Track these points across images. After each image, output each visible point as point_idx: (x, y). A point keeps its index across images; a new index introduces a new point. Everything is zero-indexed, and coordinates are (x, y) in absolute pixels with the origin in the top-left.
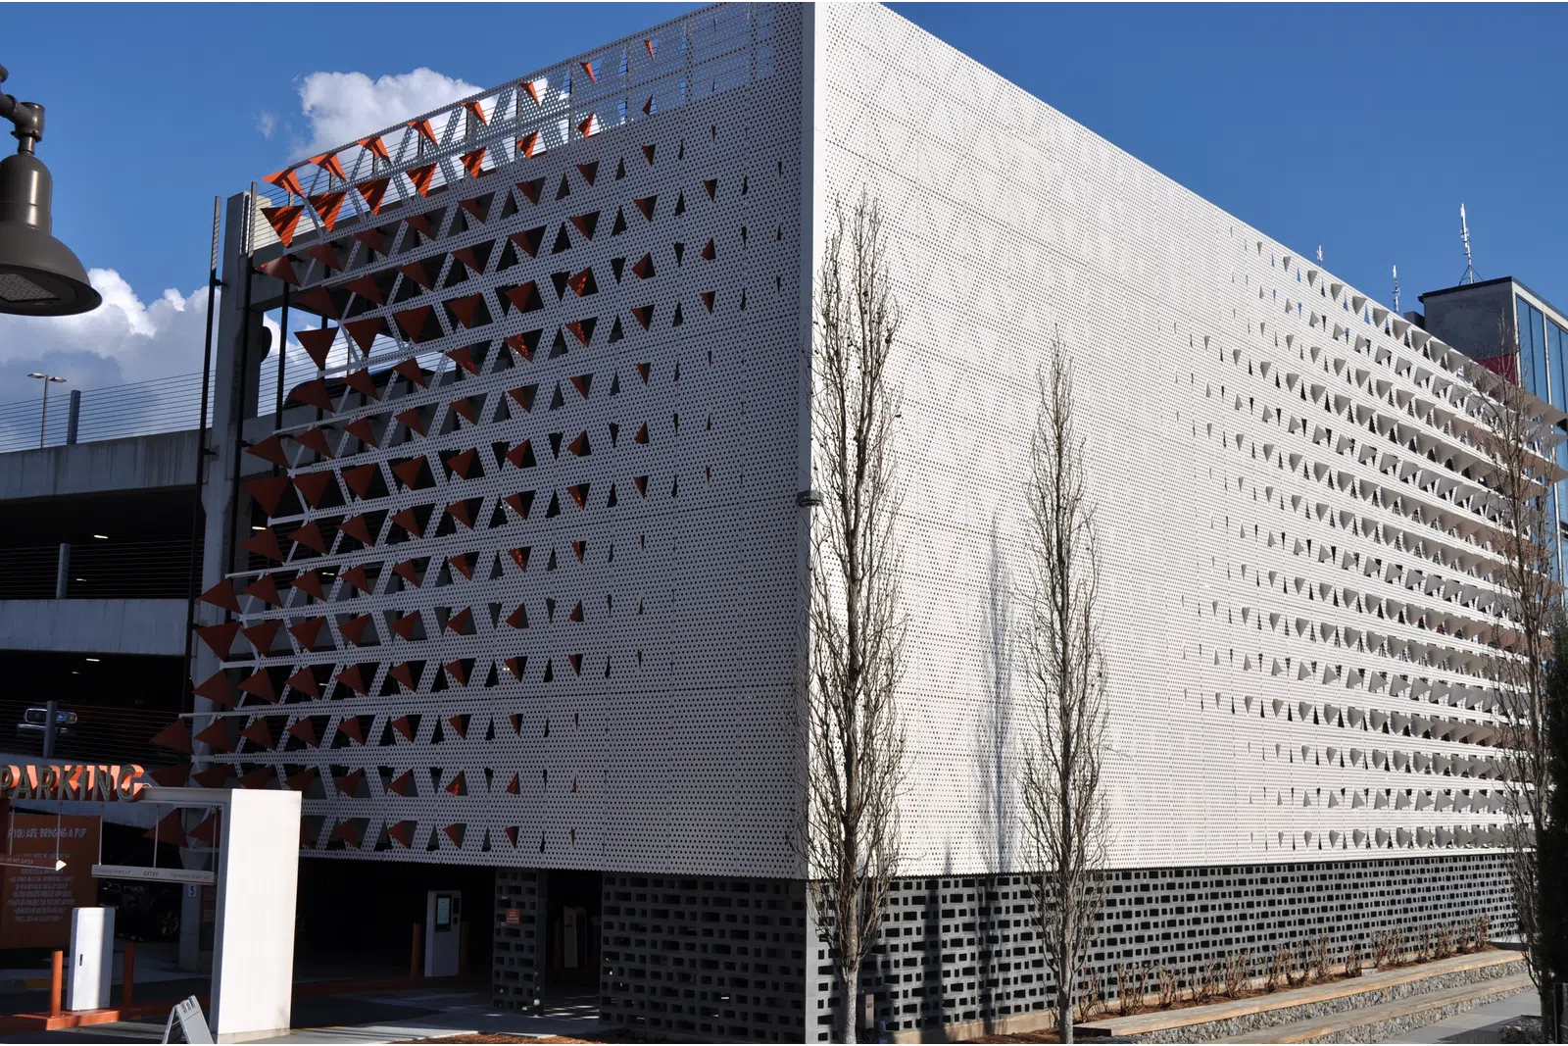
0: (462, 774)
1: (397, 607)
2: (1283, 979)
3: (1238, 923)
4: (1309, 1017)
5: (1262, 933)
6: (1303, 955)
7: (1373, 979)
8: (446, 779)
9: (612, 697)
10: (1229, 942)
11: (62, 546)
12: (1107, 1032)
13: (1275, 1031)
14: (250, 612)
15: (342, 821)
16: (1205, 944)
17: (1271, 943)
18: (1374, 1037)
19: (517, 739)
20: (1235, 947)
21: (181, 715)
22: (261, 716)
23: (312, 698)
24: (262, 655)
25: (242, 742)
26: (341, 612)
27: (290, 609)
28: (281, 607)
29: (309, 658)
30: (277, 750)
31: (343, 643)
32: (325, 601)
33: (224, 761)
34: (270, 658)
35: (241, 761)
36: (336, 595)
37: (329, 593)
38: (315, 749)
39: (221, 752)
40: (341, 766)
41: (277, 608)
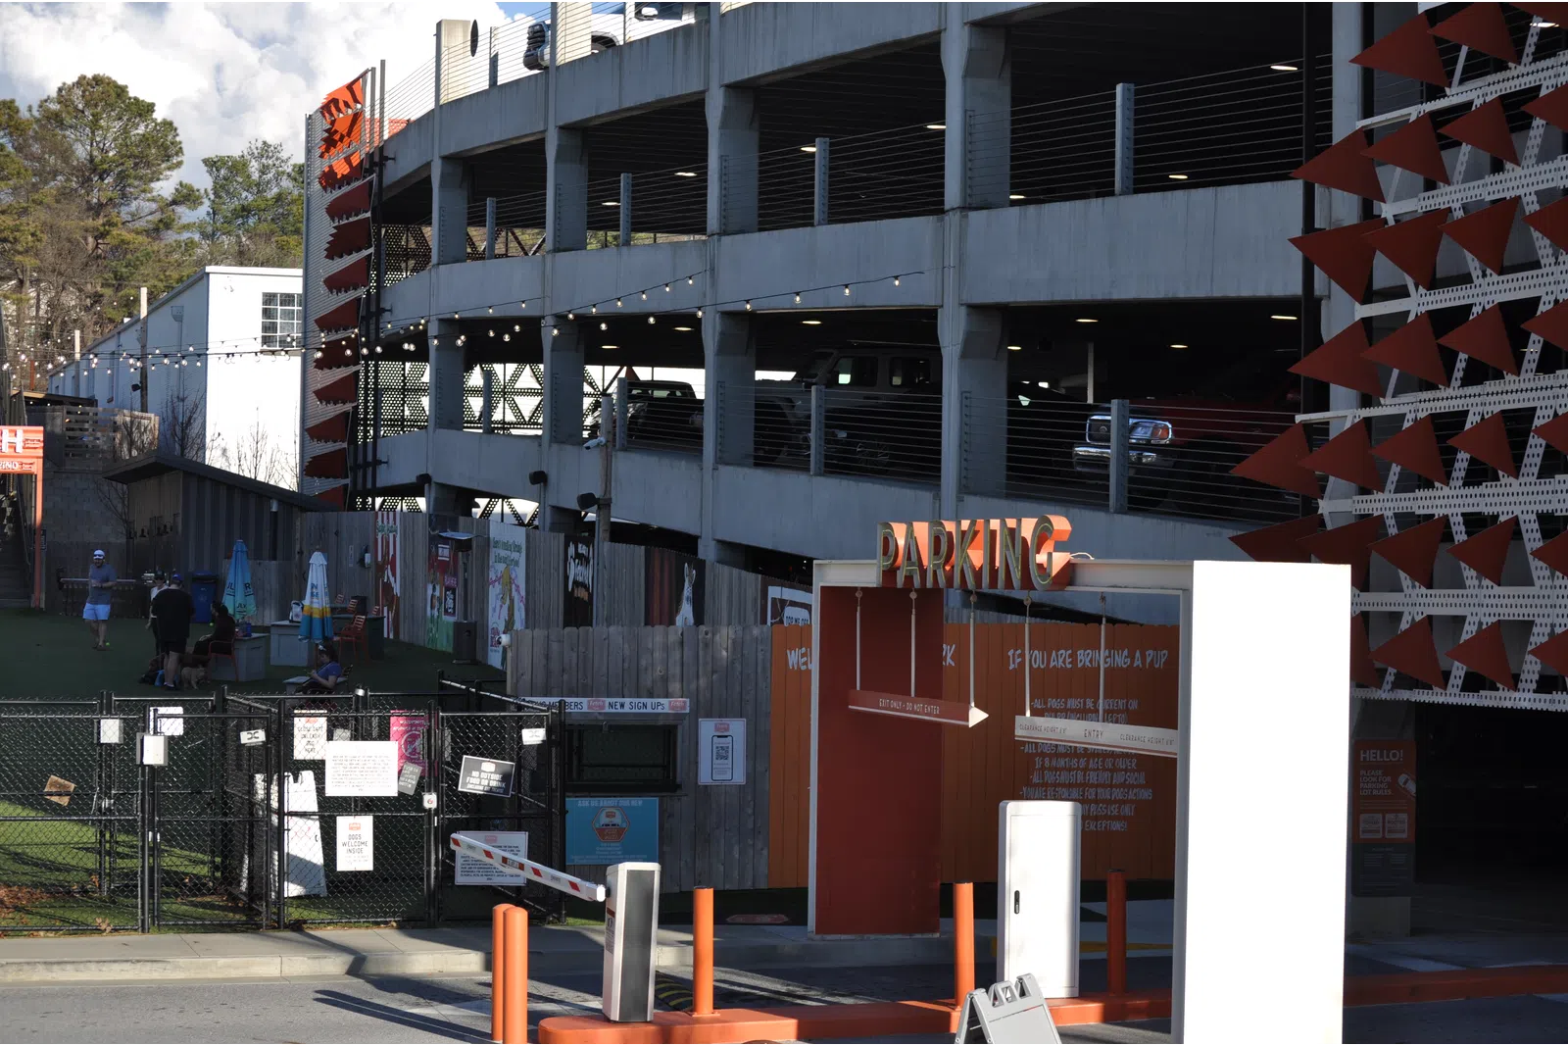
11: (1119, 88)
14: (1398, 198)
15: (1558, 630)
21: (1299, 418)
22: (1422, 415)
23: (1505, 373)
24: (1420, 287)
25: (1395, 469)
26: (1545, 186)
27: (1462, 187)
28: (1448, 182)
29: (1496, 287)
30: (1452, 483)
31: (1550, 251)
32: (1519, 165)
33: (1370, 512)
34: (1432, 292)
35: (1396, 511)
36: (1536, 151)
37: (1524, 146)
38: (1512, 480)
39: (1364, 491)
40: (1556, 514)
41: (1442, 184)
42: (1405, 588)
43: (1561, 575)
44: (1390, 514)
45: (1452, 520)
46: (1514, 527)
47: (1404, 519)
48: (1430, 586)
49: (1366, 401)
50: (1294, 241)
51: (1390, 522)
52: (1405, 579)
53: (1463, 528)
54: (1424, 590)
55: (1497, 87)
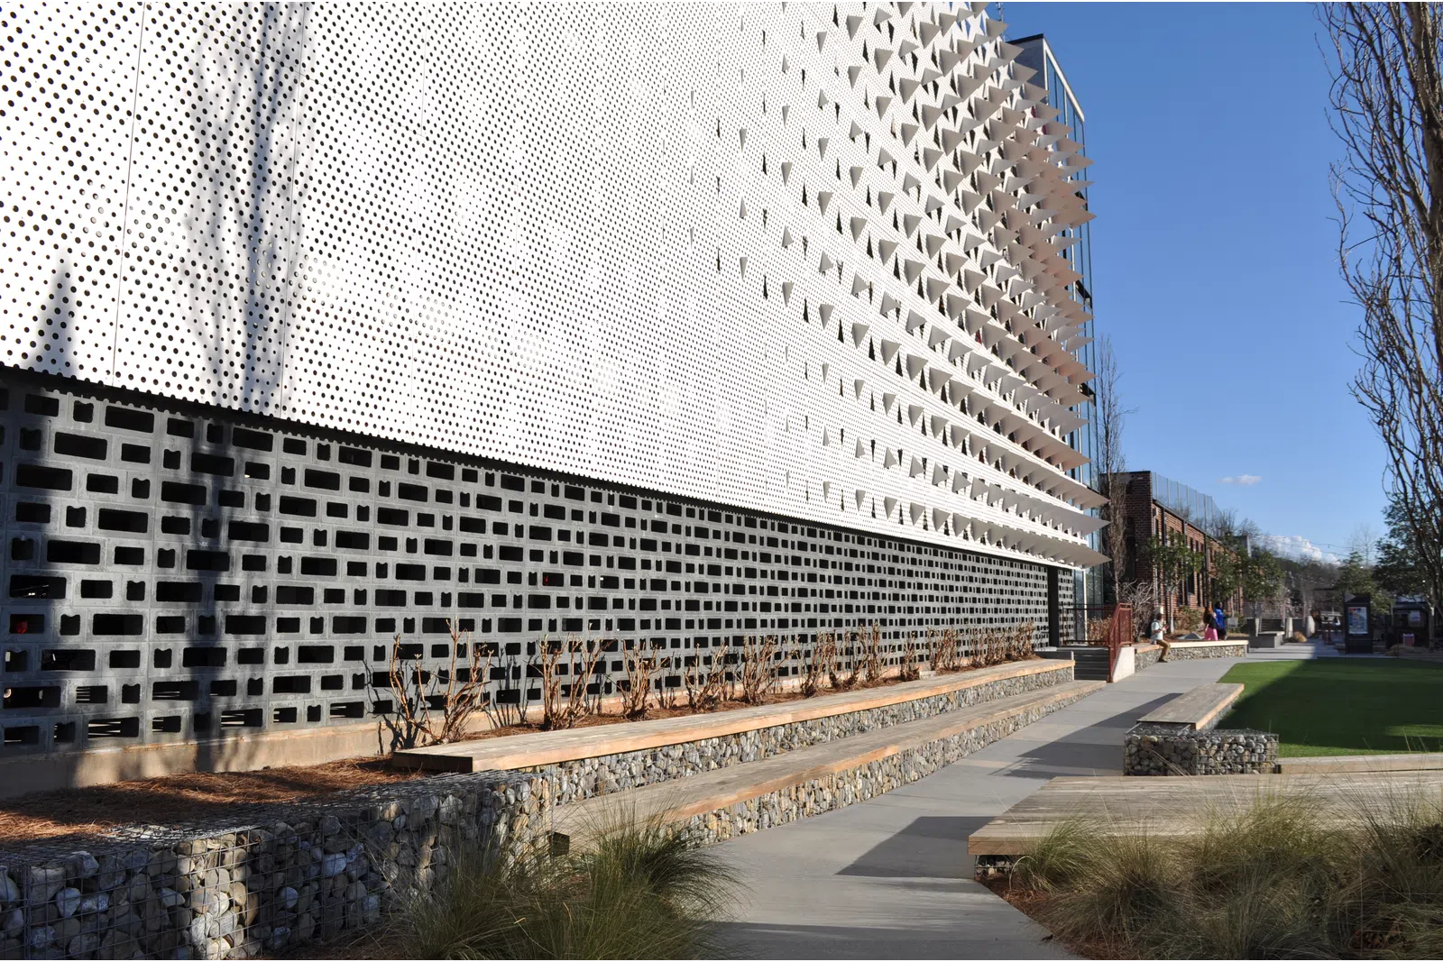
2: (824, 680)
3: (765, 598)
4: (862, 730)
5: (799, 616)
6: (849, 652)
7: (931, 683)
10: (751, 624)
12: (464, 764)
13: (817, 752)
16: (714, 624)
17: (810, 632)
18: (948, 756)
20: (759, 632)
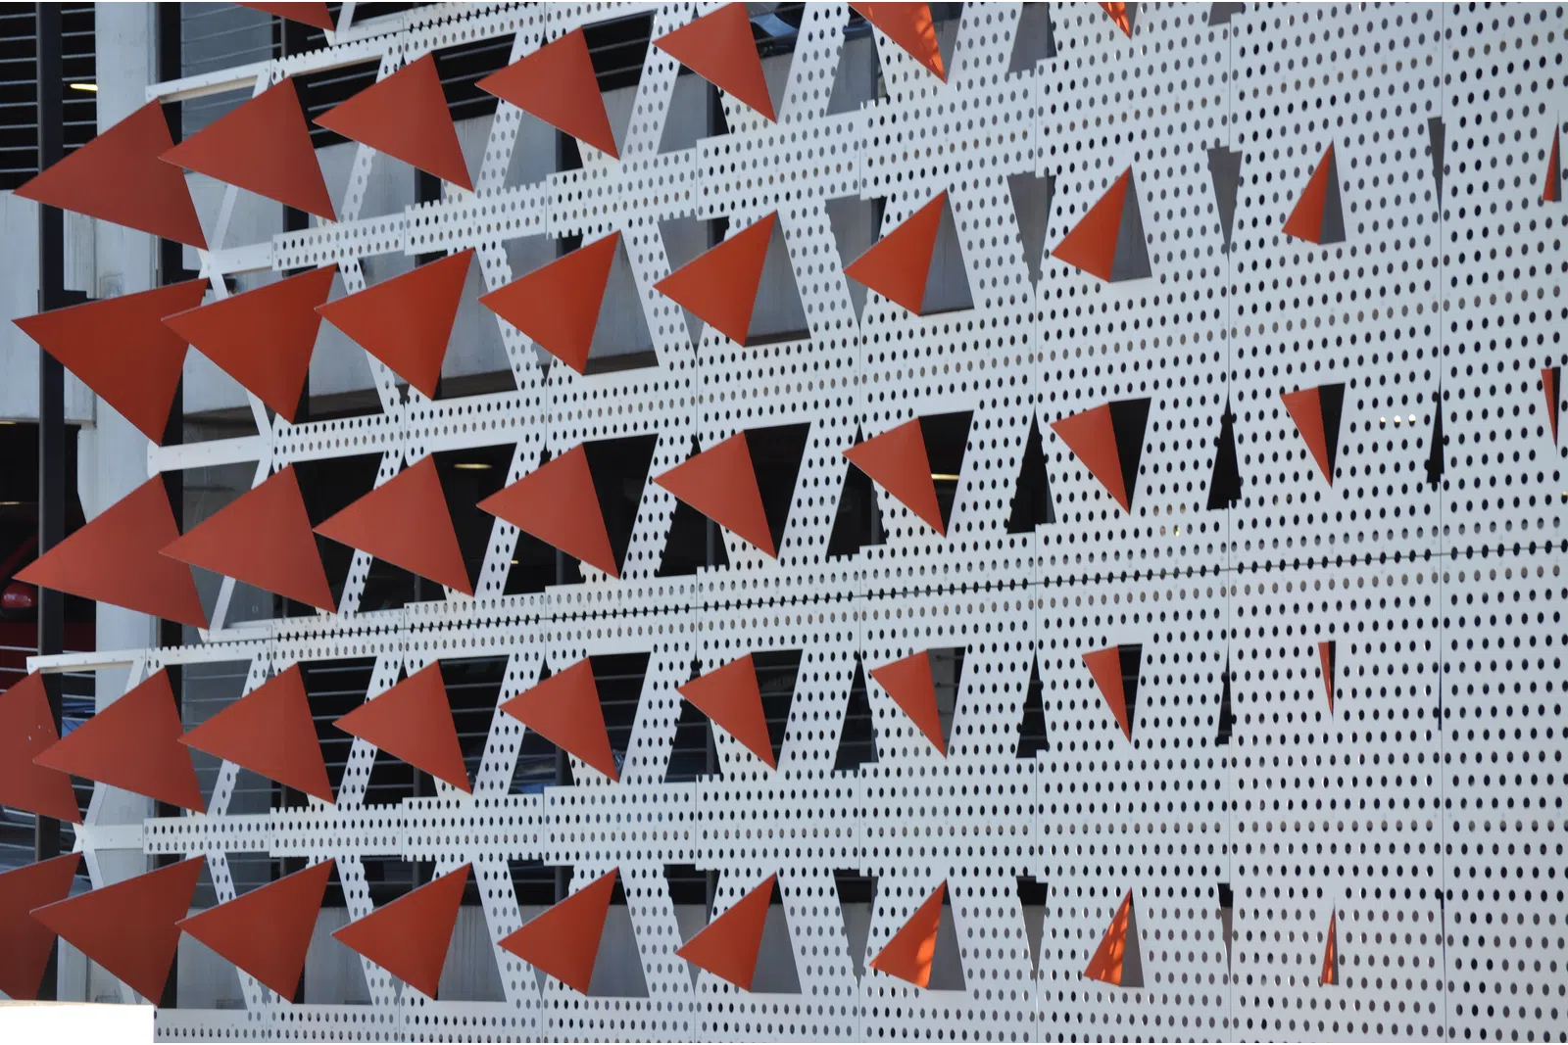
0: (942, 897)
1: (701, 205)
8: (889, 916)
9: (1454, 567)
14: (232, 241)
19: (1124, 750)
21: (35, 664)
22: (283, 664)
23: (446, 589)
24: (278, 418)
25: (229, 769)
26: (524, 231)
27: (359, 225)
28: (330, 215)
29: (427, 422)
30: (342, 798)
31: (533, 358)
32: (470, 186)
33: (180, 851)
34: (302, 427)
35: (232, 849)
36: (505, 162)
37: (481, 154)
38: (459, 794)
39: (166, 810)
40: (546, 863)
41: (319, 219)
42: (248, 1000)
43: (556, 982)
44: (216, 855)
45: (342, 870)
46: (466, 890)
47: (249, 867)
48: (298, 998)
49: (171, 635)
50: (24, 324)
51: (220, 871)
52: (249, 985)
53: (365, 886)
54: (286, 1006)
55: (427, 34)
